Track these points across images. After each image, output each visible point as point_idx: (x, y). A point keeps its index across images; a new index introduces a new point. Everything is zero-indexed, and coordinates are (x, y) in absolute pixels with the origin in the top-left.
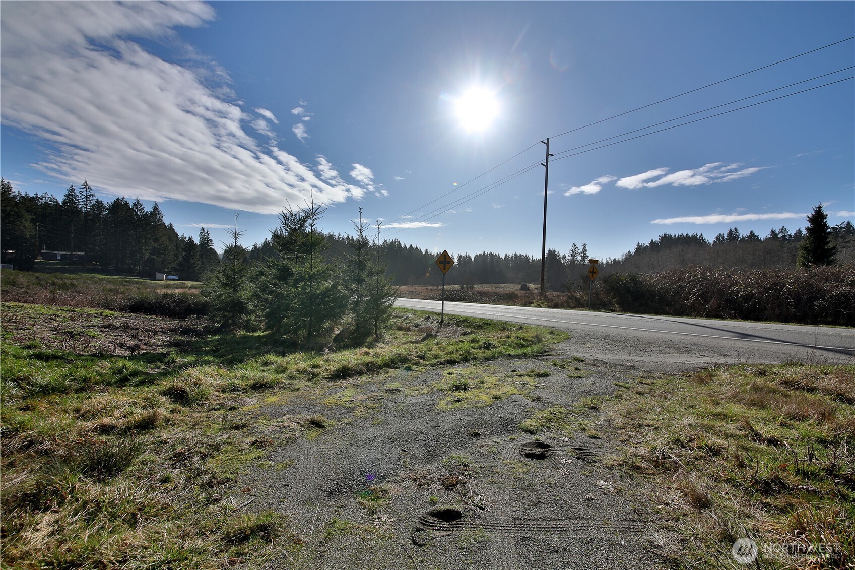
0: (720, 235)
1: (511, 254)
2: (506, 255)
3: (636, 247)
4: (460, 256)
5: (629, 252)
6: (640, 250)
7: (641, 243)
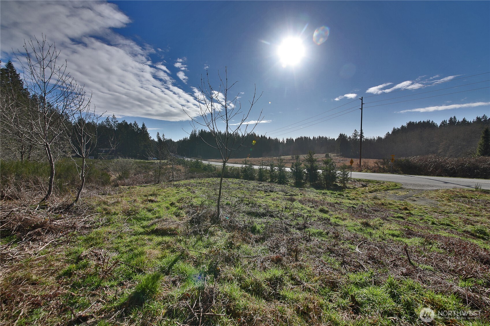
0: (444, 121)
1: (317, 136)
2: (314, 137)
3: (392, 130)
4: (287, 140)
5: (388, 133)
6: (395, 131)
7: (396, 127)
